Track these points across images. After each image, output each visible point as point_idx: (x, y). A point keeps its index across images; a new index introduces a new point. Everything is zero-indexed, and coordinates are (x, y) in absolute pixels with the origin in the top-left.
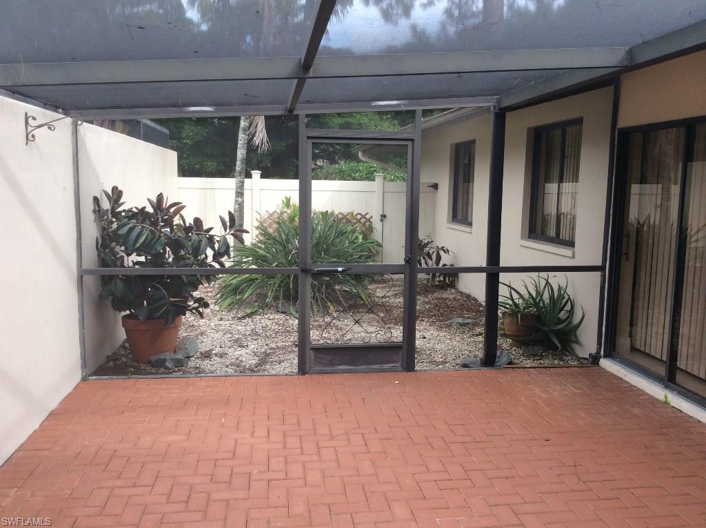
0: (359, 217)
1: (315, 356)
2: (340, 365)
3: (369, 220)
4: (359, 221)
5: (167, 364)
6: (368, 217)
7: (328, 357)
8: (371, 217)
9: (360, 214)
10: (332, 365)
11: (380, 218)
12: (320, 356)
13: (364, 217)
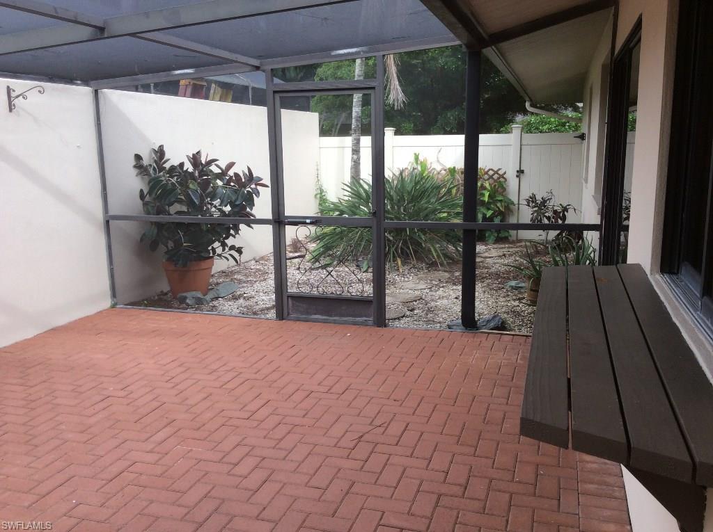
0: (491, 173)
1: (293, 304)
2: (315, 314)
3: (502, 176)
4: (491, 177)
5: (188, 301)
6: (501, 172)
7: (304, 305)
8: (505, 173)
9: (492, 170)
10: (308, 313)
11: (516, 173)
12: (297, 304)
13: (496, 172)
